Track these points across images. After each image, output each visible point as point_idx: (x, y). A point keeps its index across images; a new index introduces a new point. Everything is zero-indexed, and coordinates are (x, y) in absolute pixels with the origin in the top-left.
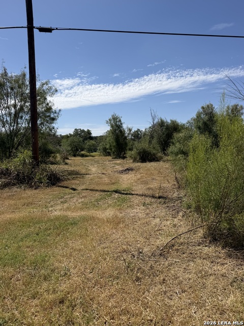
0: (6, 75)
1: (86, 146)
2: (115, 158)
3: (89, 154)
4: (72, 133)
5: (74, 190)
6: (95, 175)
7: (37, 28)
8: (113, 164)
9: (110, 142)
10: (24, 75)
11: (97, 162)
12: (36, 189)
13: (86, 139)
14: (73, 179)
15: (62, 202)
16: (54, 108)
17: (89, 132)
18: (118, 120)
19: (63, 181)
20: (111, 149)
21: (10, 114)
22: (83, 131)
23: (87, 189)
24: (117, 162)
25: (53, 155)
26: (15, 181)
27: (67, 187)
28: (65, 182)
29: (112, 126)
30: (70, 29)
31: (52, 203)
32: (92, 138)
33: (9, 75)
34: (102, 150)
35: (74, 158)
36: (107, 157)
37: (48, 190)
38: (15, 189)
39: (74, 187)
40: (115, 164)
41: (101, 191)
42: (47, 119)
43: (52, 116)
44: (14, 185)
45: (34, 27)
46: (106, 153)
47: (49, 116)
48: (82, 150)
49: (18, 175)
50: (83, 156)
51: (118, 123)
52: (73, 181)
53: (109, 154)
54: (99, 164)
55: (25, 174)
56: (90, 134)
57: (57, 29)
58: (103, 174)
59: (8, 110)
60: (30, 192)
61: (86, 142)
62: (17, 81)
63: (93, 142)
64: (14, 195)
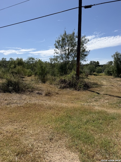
0: (66, 35)
1: (97, 70)
2: (115, 77)
3: (97, 74)
4: (89, 63)
5: (99, 94)
6: (108, 86)
7: (84, 7)
8: (115, 80)
9: (113, 68)
10: (74, 33)
11: (105, 79)
12: (78, 91)
13: (97, 66)
14: (96, 87)
15: (95, 101)
16: (86, 50)
17: (98, 63)
18: (119, 55)
19: (90, 88)
20: (113, 72)
21: (66, 53)
22: (95, 62)
23: (107, 95)
24: (118, 79)
25: (82, 74)
26: (68, 86)
27: (94, 92)
28: (92, 89)
29: (115, 59)
30: (102, 3)
31: (89, 100)
32: (99, 66)
33: (67, 34)
34: (106, 72)
35: (91, 76)
36: (110, 76)
37: (84, 92)
38: (68, 89)
39: (97, 92)
40: (117, 80)
41: (117, 97)
42: (83, 56)
43: (85, 54)
44: (68, 87)
45: (82, 7)
46: (109, 73)
47: (84, 54)
48: (94, 72)
49: (69, 83)
50: (95, 75)
51: (119, 57)
52: (96, 89)
53: (111, 75)
54: (107, 80)
55: (73, 83)
56: (99, 63)
57: (94, 5)
58: (112, 86)
59: (65, 52)
60: (76, 92)
61: (96, 68)
62: (70, 37)
63: (100, 68)
64: (69, 93)
